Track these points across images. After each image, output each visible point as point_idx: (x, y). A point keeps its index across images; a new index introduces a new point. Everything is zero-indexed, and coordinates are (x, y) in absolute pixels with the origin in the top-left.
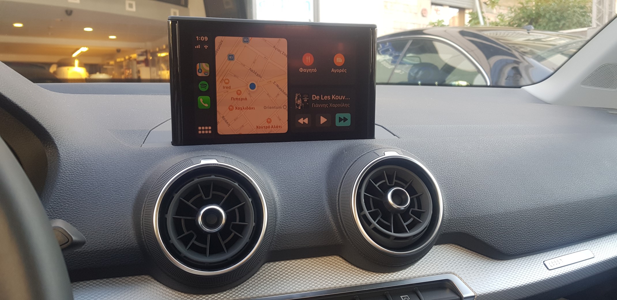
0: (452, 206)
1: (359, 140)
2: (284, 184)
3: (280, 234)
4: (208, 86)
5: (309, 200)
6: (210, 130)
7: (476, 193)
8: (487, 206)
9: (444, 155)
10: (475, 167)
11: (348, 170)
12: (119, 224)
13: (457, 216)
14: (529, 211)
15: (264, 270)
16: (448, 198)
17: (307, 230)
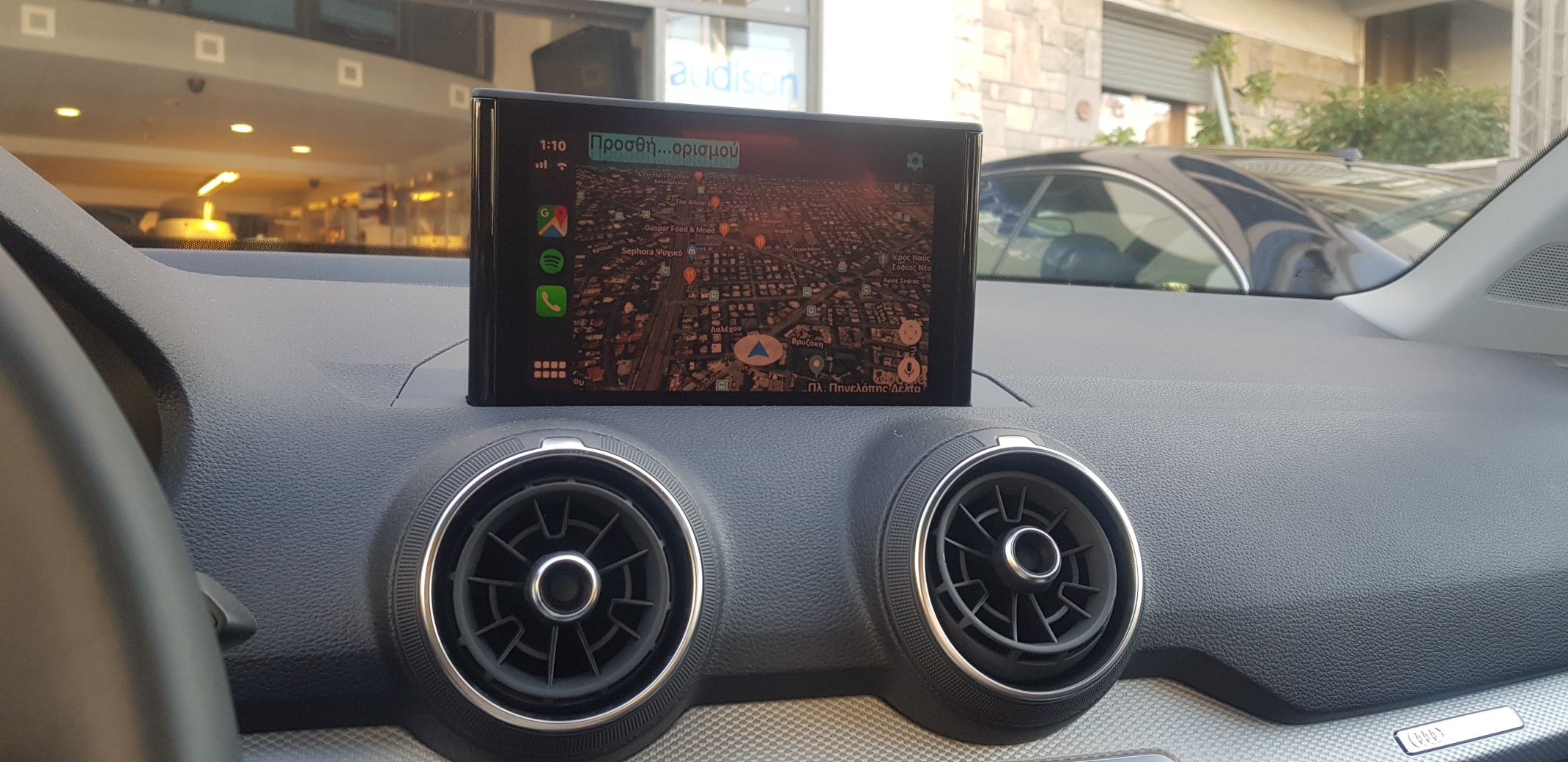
0: (1166, 580)
1: (932, 408)
2: (744, 509)
3: (732, 635)
4: (561, 264)
5: (807, 551)
6: (562, 370)
7: (1226, 550)
8: (1254, 585)
9: (1146, 453)
10: (1223, 487)
11: (906, 478)
12: (334, 593)
13: (1177, 607)
14: (1359, 602)
15: (688, 726)
16: (1155, 559)
17: (799, 626)
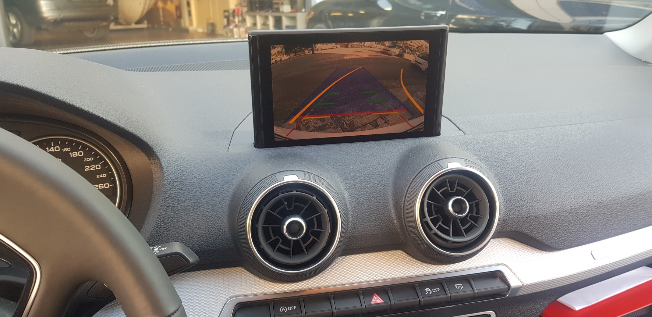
0: (509, 207)
5: (377, 203)
11: (413, 180)
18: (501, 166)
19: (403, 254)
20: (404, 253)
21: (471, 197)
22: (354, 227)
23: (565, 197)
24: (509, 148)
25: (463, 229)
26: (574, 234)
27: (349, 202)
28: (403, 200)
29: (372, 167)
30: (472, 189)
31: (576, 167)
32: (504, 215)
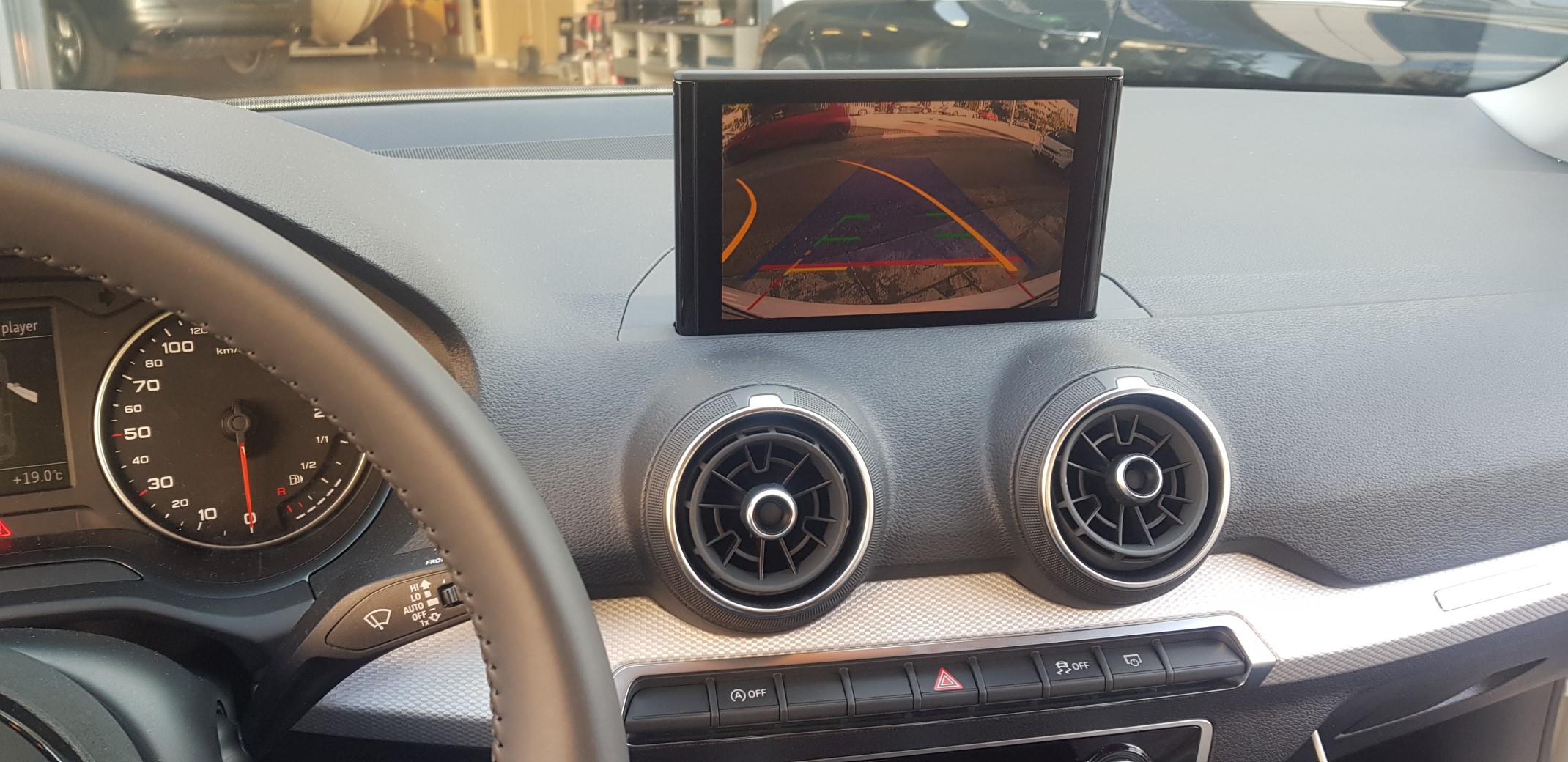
0: (1251, 482)
2: (903, 430)
3: (894, 537)
5: (953, 466)
8: (1326, 482)
11: (1038, 414)
12: (596, 508)
13: (1257, 505)
14: (1418, 492)
15: (859, 597)
17: (946, 528)
18: (1234, 389)
19: (1008, 583)
20: (1009, 580)
21: (1166, 457)
22: (900, 517)
23: (1379, 465)
24: (1252, 350)
25: (1147, 528)
26: (1398, 548)
27: (890, 459)
28: (1013, 460)
29: (941, 384)
30: (1169, 440)
31: (1404, 398)
32: (1239, 502)
